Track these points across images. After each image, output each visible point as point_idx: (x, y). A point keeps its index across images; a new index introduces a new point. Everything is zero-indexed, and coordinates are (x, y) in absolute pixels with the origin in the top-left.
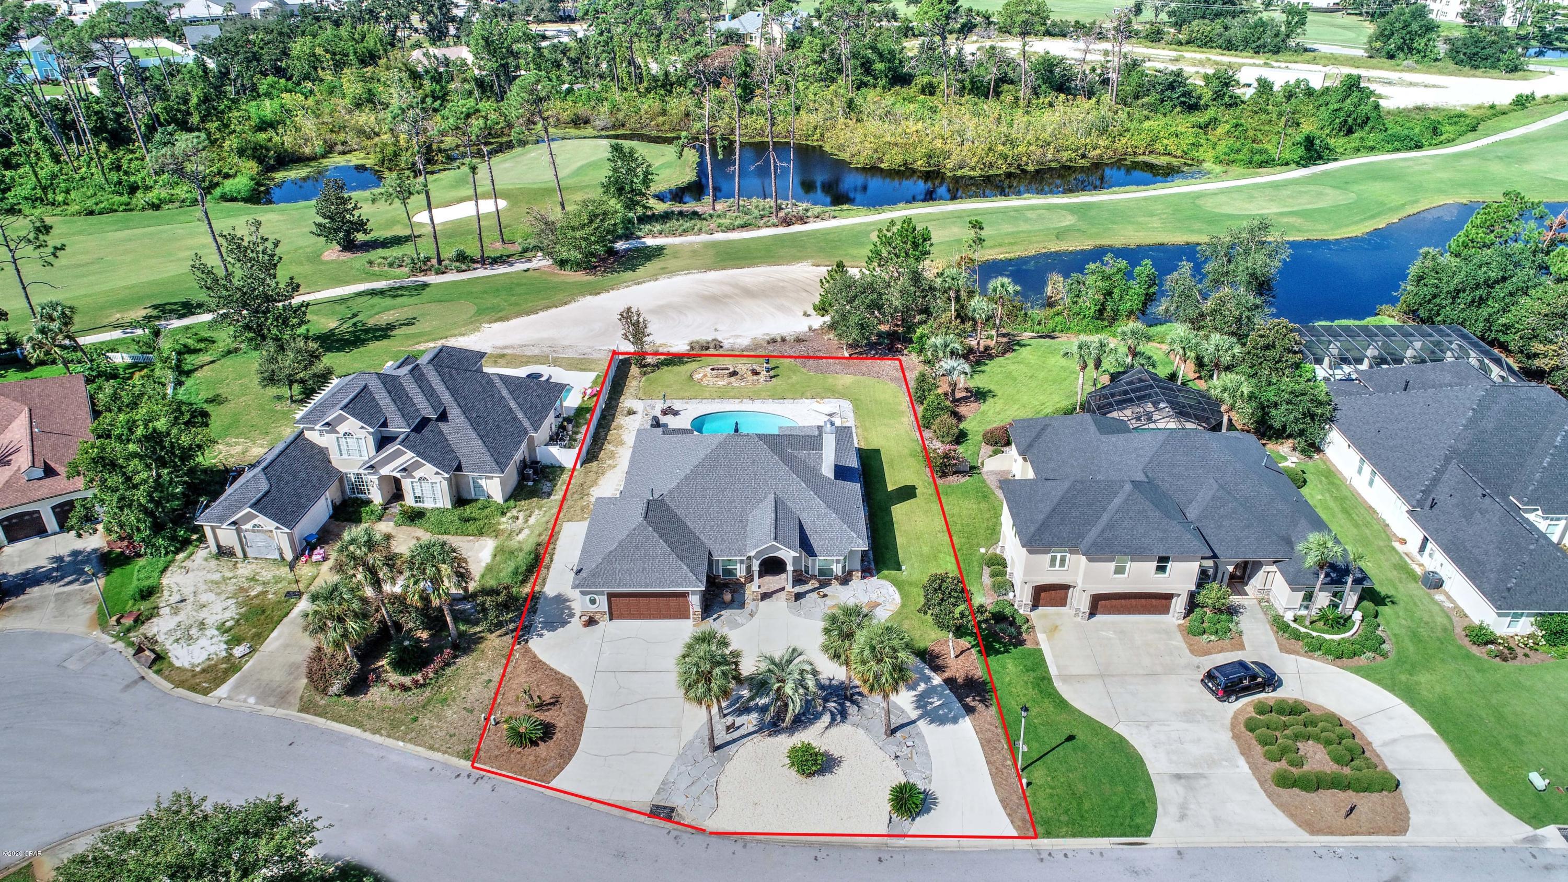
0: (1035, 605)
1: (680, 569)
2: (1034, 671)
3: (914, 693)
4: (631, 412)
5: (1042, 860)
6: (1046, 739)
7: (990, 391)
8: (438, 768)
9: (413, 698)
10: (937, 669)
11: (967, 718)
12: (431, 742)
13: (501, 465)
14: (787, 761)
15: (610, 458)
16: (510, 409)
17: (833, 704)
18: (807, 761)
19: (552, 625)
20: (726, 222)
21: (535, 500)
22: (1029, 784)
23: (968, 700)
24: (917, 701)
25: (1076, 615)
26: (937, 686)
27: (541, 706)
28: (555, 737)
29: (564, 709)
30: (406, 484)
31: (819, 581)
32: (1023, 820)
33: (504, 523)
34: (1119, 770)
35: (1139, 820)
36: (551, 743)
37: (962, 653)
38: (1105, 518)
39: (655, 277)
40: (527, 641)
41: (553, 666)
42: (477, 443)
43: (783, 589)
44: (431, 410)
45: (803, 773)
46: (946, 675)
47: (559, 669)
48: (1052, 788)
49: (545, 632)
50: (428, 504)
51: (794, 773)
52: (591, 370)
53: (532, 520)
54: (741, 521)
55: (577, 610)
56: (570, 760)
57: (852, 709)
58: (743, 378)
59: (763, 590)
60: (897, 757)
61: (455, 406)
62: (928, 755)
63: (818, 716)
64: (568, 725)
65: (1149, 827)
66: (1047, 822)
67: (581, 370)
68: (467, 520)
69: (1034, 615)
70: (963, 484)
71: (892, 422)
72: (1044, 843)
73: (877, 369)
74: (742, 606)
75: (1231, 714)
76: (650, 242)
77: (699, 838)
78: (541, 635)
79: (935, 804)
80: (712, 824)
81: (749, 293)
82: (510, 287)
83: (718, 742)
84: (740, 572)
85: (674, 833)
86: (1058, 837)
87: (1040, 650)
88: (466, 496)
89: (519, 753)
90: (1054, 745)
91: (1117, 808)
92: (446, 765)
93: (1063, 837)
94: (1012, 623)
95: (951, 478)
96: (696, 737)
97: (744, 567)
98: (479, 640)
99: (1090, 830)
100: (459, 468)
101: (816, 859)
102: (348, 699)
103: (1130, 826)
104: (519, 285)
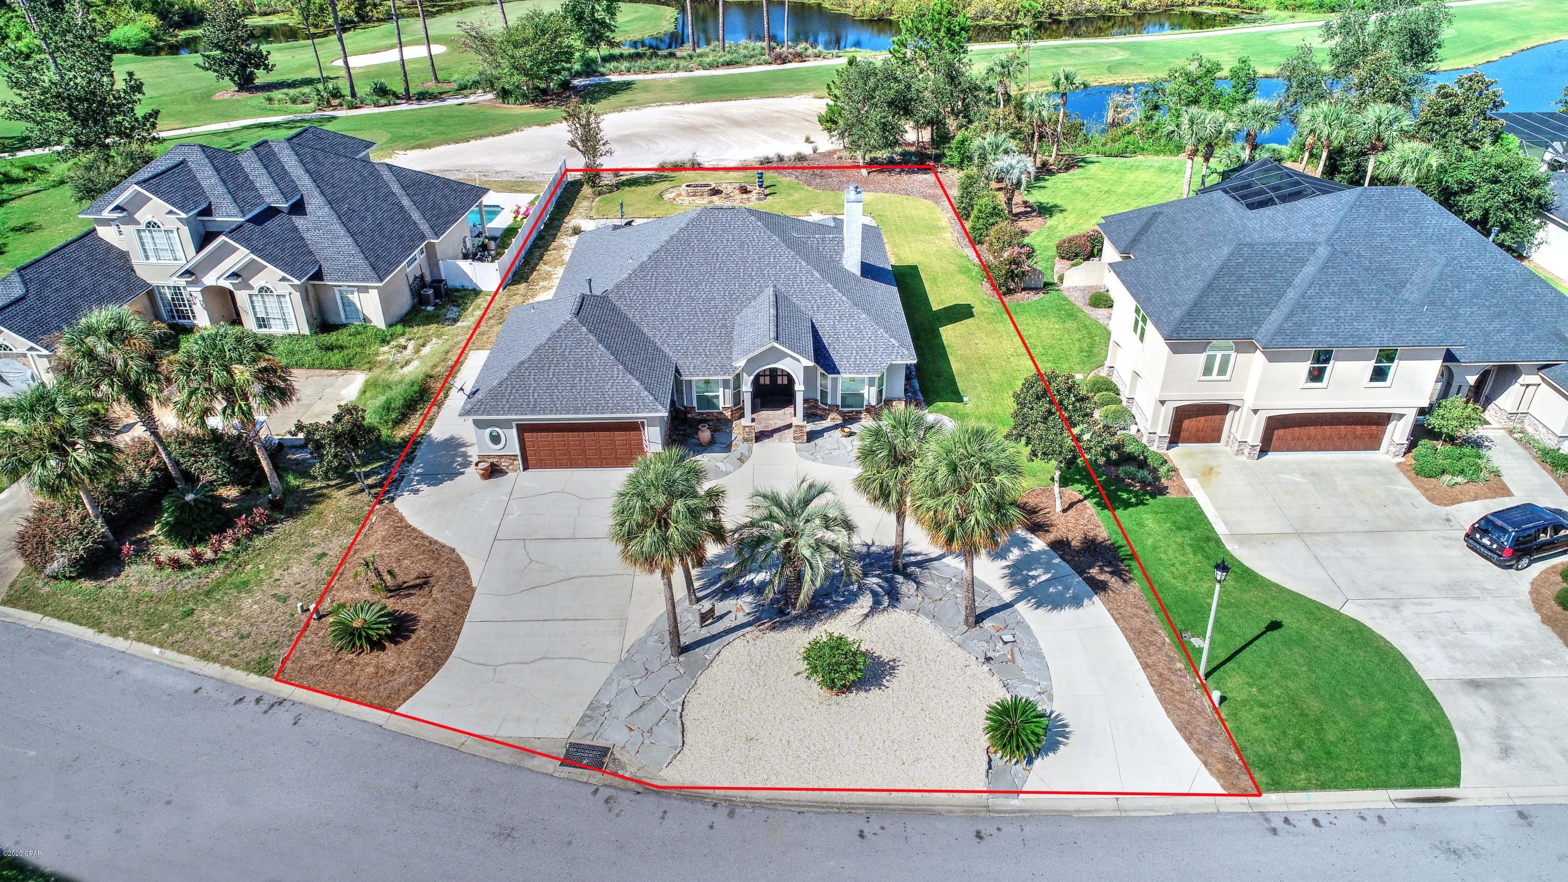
0: (1175, 438)
1: (629, 385)
2: (1189, 529)
3: (1005, 563)
4: (577, 231)
5: (1274, 831)
6: (1235, 629)
7: (1056, 206)
8: (208, 688)
9: (189, 581)
10: (1037, 528)
11: (1096, 598)
12: (206, 647)
13: (380, 269)
14: (804, 666)
15: (544, 279)
16: (402, 208)
17: (875, 580)
18: (839, 664)
19: (434, 477)
20: (707, 60)
21: (434, 327)
22: (1223, 699)
23: (1094, 571)
24: (1011, 575)
25: (1240, 452)
26: (1041, 552)
27: (397, 590)
28: (414, 637)
29: (436, 594)
30: (242, 297)
31: (843, 414)
32: (1226, 759)
33: (385, 353)
34: (1370, 674)
35: (1431, 758)
36: (406, 646)
37: (1071, 505)
38: (1291, 294)
39: (620, 109)
40: (392, 499)
41: (427, 532)
42: (346, 242)
43: (789, 426)
44: (279, 197)
45: (831, 685)
46: (1051, 537)
47: (435, 537)
48: (1262, 705)
49: (424, 487)
50: (277, 329)
51: (815, 687)
52: (528, 192)
53: (425, 351)
54: (724, 326)
55: (474, 453)
56: (435, 671)
57: (906, 588)
58: (728, 196)
59: (759, 427)
60: (988, 659)
61: (316, 193)
62: (1040, 655)
63: (852, 598)
64: (438, 618)
65: (1452, 769)
66: (1268, 764)
67: (516, 191)
68: (330, 348)
69: (1176, 455)
70: (1037, 302)
71: (931, 237)
72: (1272, 801)
73: (904, 186)
74: (728, 448)
75: (1526, 587)
76: (615, 78)
77: (650, 802)
78: (416, 492)
79: (1065, 735)
80: (672, 776)
81: (736, 123)
82: (438, 120)
83: (685, 640)
84: (724, 400)
85: (605, 793)
86: (1293, 788)
87: (1193, 500)
88: (333, 320)
89: (350, 662)
90: (1250, 638)
91: (1387, 737)
92: (223, 684)
93: (1304, 789)
94: (1143, 464)
95: (1019, 295)
96: (650, 634)
97: (729, 392)
98: (314, 498)
99: (1350, 776)
100: (318, 276)
101: (861, 835)
102: (88, 585)
103: (1420, 769)
104: (449, 117)
